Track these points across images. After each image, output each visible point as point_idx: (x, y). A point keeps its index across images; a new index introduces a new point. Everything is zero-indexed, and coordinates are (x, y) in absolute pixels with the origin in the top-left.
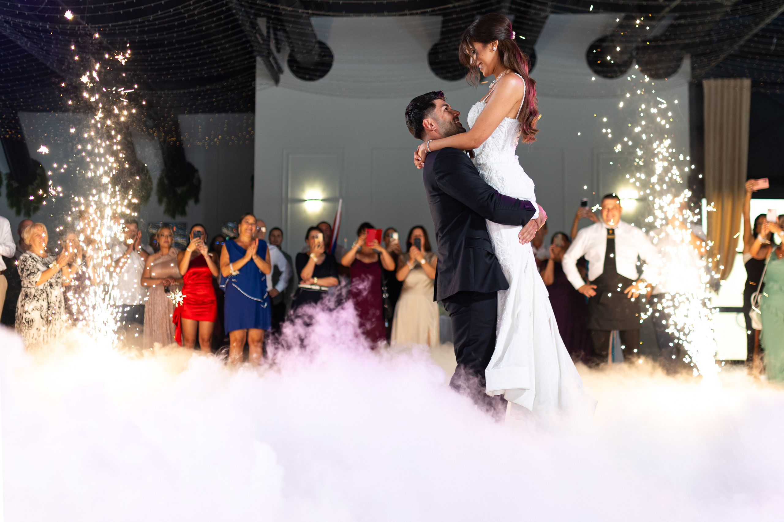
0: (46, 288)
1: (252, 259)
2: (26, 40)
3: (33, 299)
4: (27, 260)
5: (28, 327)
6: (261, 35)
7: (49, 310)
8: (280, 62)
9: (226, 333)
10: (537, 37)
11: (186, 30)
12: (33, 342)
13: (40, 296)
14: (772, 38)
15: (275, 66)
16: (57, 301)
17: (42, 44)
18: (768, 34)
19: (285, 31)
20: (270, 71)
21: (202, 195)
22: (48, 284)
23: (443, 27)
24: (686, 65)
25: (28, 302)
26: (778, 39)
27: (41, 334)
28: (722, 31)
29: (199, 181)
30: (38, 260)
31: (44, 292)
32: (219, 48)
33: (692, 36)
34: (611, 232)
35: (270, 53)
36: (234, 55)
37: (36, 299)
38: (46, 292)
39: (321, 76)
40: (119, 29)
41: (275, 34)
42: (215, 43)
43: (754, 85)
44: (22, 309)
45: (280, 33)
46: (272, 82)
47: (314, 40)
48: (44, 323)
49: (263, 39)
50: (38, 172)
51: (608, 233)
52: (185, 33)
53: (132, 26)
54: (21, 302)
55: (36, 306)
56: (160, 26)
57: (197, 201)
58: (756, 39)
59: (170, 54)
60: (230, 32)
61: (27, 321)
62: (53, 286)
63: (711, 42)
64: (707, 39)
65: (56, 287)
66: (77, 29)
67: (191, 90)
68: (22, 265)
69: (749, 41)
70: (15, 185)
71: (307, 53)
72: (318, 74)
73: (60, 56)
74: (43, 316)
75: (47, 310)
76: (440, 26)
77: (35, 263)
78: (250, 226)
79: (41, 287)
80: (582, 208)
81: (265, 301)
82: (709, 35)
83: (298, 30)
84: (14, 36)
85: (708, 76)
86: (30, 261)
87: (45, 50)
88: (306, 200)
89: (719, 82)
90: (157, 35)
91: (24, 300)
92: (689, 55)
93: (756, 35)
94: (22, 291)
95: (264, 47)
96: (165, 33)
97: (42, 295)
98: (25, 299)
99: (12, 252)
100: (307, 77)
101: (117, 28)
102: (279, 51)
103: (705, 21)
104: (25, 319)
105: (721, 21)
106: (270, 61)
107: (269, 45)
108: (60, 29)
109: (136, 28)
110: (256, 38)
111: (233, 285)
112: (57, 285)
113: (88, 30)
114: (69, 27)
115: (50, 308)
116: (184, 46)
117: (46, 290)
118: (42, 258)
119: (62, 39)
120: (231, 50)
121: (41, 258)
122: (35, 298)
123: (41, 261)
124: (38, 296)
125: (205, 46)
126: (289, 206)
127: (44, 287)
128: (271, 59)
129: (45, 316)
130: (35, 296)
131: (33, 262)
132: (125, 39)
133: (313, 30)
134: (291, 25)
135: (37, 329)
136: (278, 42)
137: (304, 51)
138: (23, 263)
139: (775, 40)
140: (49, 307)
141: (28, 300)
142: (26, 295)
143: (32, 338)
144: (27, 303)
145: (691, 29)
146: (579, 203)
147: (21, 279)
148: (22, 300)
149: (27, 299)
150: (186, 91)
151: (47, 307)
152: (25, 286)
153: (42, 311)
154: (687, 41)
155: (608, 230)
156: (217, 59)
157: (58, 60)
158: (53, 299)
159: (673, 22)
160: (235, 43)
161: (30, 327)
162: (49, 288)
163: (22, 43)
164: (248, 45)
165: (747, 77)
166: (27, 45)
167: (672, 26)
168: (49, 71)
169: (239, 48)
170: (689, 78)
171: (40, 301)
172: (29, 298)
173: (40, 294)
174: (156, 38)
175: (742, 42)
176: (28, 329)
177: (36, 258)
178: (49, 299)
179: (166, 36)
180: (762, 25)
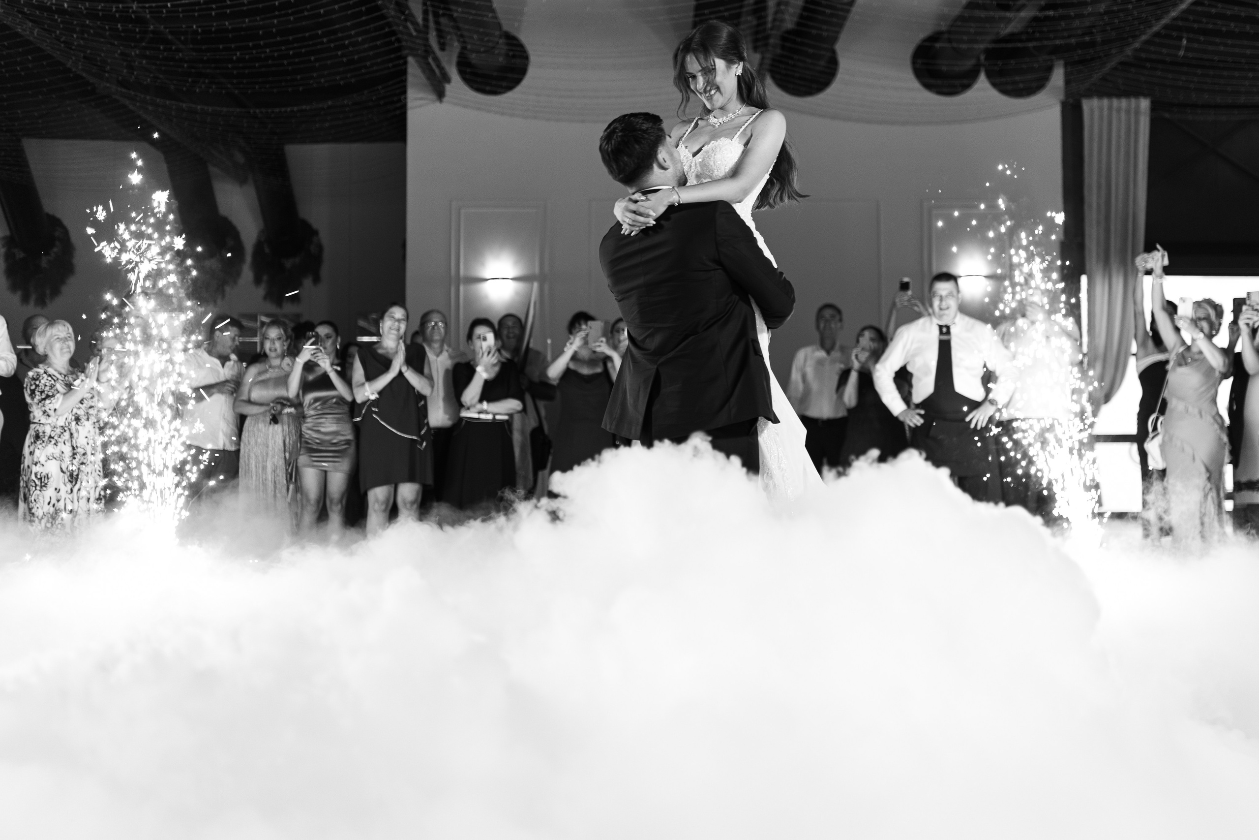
0: (69, 423)
1: (401, 374)
2: (30, 24)
3: (48, 442)
4: (41, 378)
5: (41, 487)
6: (415, 23)
7: (75, 458)
8: (444, 64)
9: (362, 491)
10: (838, 32)
11: (293, 14)
12: (49, 510)
13: (60, 437)
14: (1180, 39)
15: (437, 71)
16: (88, 444)
17: (58, 32)
18: (1175, 34)
19: (451, 17)
20: (428, 78)
21: (325, 270)
22: (73, 418)
23: (696, 16)
24: (1058, 77)
25: (40, 447)
26: (1189, 40)
27: (61, 496)
28: (1108, 28)
29: (320, 248)
30: (58, 379)
31: (65, 431)
32: (347, 42)
33: (1065, 34)
34: (945, 330)
35: (428, 51)
36: (371, 53)
37: (53, 442)
38: (70, 430)
39: (510, 88)
40: (183, 11)
41: (437, 23)
42: (340, 35)
43: (1155, 108)
44: (31, 458)
45: (443, 20)
46: (433, 97)
47: (497, 33)
48: (67, 480)
49: (416, 30)
50: (57, 234)
51: (941, 333)
52: (292, 18)
53: (204, 6)
54: (29, 446)
55: (53, 454)
56: (250, 7)
57: (317, 280)
58: (1157, 40)
59: (268, 50)
60: (364, 18)
61: (39, 477)
62: (81, 422)
63: (1093, 44)
64: (1087, 38)
65: (86, 423)
66: (114, 9)
67: (304, 107)
68: (31, 385)
69: (1147, 42)
70: (20, 255)
71: (485, 52)
72: (504, 84)
73: (89, 51)
74: (64, 469)
75: (71, 459)
76: (692, 14)
77: (53, 382)
78: (397, 324)
79: (61, 422)
80: (902, 293)
81: (423, 438)
82: (1091, 33)
83: (471, 17)
84: (10, 19)
85: (1089, 94)
86: (45, 379)
87: (64, 42)
88: (487, 280)
89: (1105, 102)
90: (247, 20)
91: (33, 445)
92: (1062, 62)
93: (1157, 34)
94: (31, 430)
95: (420, 41)
96: (258, 18)
97: (62, 436)
98: (35, 442)
99: (10, 368)
100: (488, 88)
101: (180, 9)
102: (443, 47)
103: (1085, 12)
104: (36, 474)
105: (1106, 13)
106: (429, 64)
107: (427, 39)
108: (86, 9)
109: (212, 9)
110: (406, 27)
111: (374, 416)
112: (88, 419)
113: (134, 12)
114: (102, 7)
115: (75, 456)
116: (291, 38)
117: (70, 427)
118: (65, 376)
119: (91, 24)
120: (366, 46)
121: (63, 376)
122: (52, 440)
123: (62, 381)
124: (56, 438)
125: (325, 40)
126: (462, 288)
127: (65, 423)
128: (430, 60)
129: (67, 468)
130: (50, 437)
131: (51, 381)
132: (194, 27)
133: (496, 17)
134: (460, 10)
135: (56, 489)
136: (441, 34)
137: (482, 49)
138: (33, 383)
139: (1185, 42)
140: (74, 454)
141: (41, 444)
142: (37, 437)
143: (49, 503)
144: (39, 449)
145: (1063, 23)
146: (898, 286)
147: (30, 410)
148: (30, 445)
149: (38, 443)
150: (295, 109)
151: (71, 454)
152: (36, 421)
153: (62, 460)
154: (1058, 42)
155: (941, 327)
156: (345, 60)
157: (85, 57)
158: (81, 441)
159: (1037, 14)
160: (373, 34)
161: (44, 486)
162: (74, 423)
163: (24, 30)
164: (393, 39)
165: (1145, 96)
166: (33, 33)
167: (1035, 19)
168: (71, 75)
169: (378, 43)
170: (1062, 97)
171: (59, 444)
172: (41, 442)
173: (60, 433)
174: (244, 25)
175: (1137, 45)
176: (40, 491)
177: (54, 376)
178: (74, 441)
179: (261, 23)
180: (1165, 21)
